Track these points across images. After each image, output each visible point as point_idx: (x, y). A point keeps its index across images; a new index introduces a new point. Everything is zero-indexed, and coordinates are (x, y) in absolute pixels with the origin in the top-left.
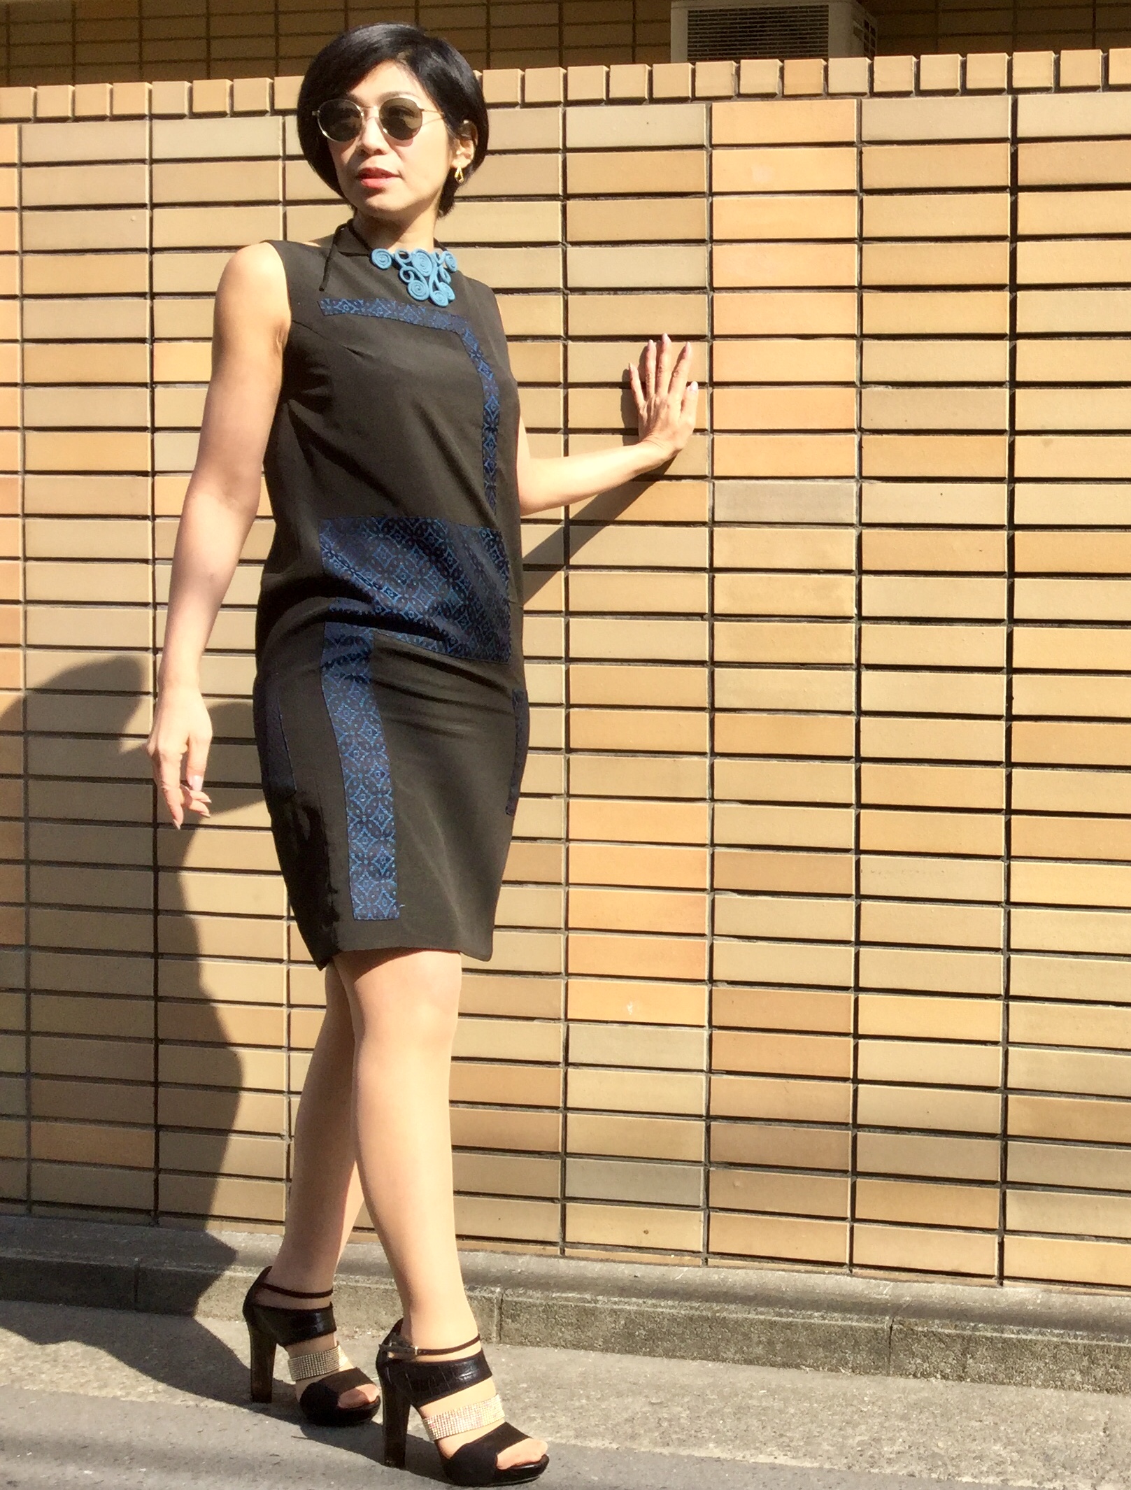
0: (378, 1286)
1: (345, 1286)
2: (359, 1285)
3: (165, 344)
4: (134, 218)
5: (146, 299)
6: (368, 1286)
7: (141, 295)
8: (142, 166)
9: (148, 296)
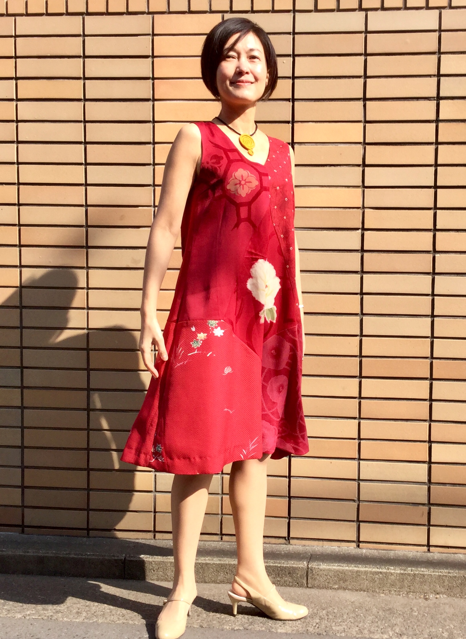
0: (435, 573)
1: (418, 574)
2: (425, 573)
3: (300, 124)
4: (285, 62)
5: (290, 102)
6: (430, 573)
7: (288, 100)
8: (289, 36)
9: (291, 101)
